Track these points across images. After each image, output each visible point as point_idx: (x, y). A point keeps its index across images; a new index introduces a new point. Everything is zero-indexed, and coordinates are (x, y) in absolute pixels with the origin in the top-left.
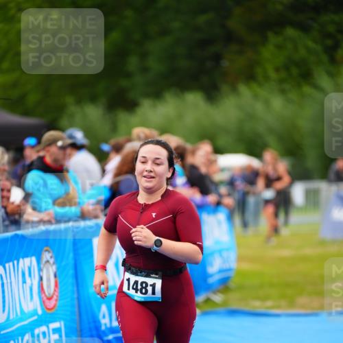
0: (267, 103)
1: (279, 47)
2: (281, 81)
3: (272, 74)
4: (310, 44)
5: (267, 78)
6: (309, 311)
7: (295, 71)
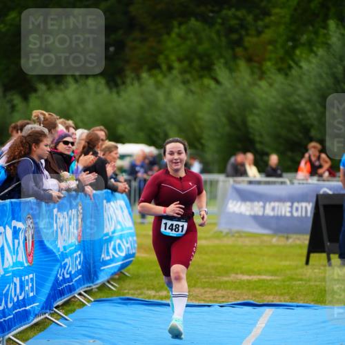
0: (168, 93)
1: (183, 38)
2: (183, 72)
3: (176, 65)
4: (214, 36)
5: (170, 68)
6: (202, 303)
7: (197, 62)
